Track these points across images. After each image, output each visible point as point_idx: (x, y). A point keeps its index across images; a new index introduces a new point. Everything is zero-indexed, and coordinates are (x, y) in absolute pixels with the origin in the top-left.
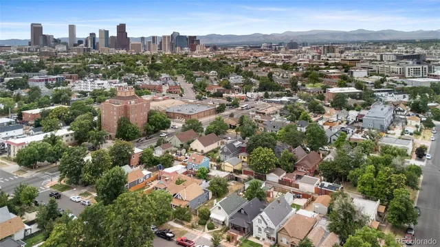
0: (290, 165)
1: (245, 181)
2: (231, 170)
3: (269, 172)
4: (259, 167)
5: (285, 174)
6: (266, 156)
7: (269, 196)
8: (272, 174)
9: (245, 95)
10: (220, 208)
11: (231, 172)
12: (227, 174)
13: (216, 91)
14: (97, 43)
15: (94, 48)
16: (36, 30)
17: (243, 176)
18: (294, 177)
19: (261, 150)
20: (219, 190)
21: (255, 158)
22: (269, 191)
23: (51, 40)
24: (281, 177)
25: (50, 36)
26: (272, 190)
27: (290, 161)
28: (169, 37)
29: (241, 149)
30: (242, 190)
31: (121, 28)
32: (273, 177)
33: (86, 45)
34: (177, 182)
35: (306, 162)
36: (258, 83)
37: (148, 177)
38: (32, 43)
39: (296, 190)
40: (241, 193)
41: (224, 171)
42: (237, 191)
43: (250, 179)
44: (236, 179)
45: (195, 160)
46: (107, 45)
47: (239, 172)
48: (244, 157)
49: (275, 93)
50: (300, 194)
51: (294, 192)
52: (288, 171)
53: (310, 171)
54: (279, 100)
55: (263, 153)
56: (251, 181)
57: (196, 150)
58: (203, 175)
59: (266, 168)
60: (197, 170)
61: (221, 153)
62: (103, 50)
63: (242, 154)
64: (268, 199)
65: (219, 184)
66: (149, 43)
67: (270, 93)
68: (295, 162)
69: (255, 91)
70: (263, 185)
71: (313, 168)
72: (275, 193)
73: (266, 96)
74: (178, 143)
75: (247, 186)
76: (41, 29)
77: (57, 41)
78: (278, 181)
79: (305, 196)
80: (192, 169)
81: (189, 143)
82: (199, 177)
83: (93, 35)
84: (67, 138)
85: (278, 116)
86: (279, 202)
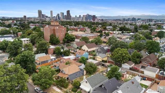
0: (137, 60)
1: (108, 66)
2: (101, 60)
3: (124, 63)
4: (117, 59)
5: (134, 65)
6: (122, 53)
7: (123, 77)
8: (126, 64)
9: (113, 32)
10: (86, 82)
11: (101, 61)
12: (97, 62)
13: (100, 30)
14: (60, 17)
15: (59, 19)
16: (40, 12)
17: (107, 64)
18: (140, 67)
19: (119, 50)
20: (91, 70)
21: (116, 54)
22: (123, 73)
23: (45, 16)
24: (132, 66)
25: (44, 15)
26: (125, 73)
27: (138, 58)
28: (85, 15)
29: (108, 51)
30: (105, 72)
31: (68, 12)
32: (126, 66)
33: (56, 18)
34: (66, 63)
35: (148, 59)
36: (119, 28)
37: (53, 60)
38: (39, 17)
39: (142, 75)
40: (105, 73)
41: (96, 60)
42: (102, 72)
43: (111, 66)
44: (103, 65)
45: (80, 53)
46: (63, 18)
47: (106, 62)
48: (109, 54)
49: (127, 32)
50: (146, 78)
51: (141, 76)
52: (136, 63)
53: (150, 64)
54: (129, 34)
55: (121, 51)
56: (112, 67)
57: (84, 50)
58: (83, 61)
59: (122, 60)
60: (80, 58)
61: (97, 52)
62: (62, 20)
63: (108, 53)
64: (123, 79)
65: (91, 66)
66: (78, 17)
67: (124, 32)
68: (141, 58)
69: (117, 31)
70: (120, 70)
71: (152, 63)
72: (128, 75)
73: (123, 33)
74: (76, 46)
75: (109, 69)
76: (41, 12)
77: (47, 17)
78: (129, 69)
79: (149, 79)
80: (78, 58)
81: (81, 47)
82: (81, 62)
83: (58, 14)
84: (27, 42)
85: (128, 39)
86: (133, 83)
